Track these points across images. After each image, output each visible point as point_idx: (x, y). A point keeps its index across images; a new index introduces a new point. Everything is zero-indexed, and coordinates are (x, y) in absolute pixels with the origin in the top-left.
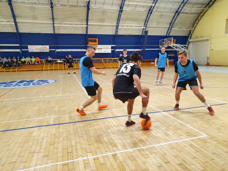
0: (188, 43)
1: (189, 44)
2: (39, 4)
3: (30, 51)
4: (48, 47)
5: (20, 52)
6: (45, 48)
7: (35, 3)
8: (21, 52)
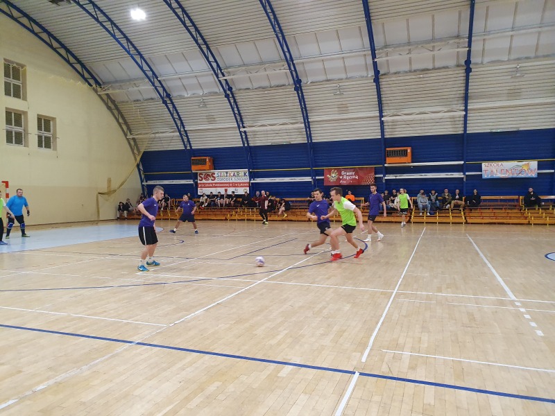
2: (537, 57)
3: (485, 176)
4: (534, 164)
5: (463, 178)
6: (526, 168)
7: (527, 58)
8: (465, 180)
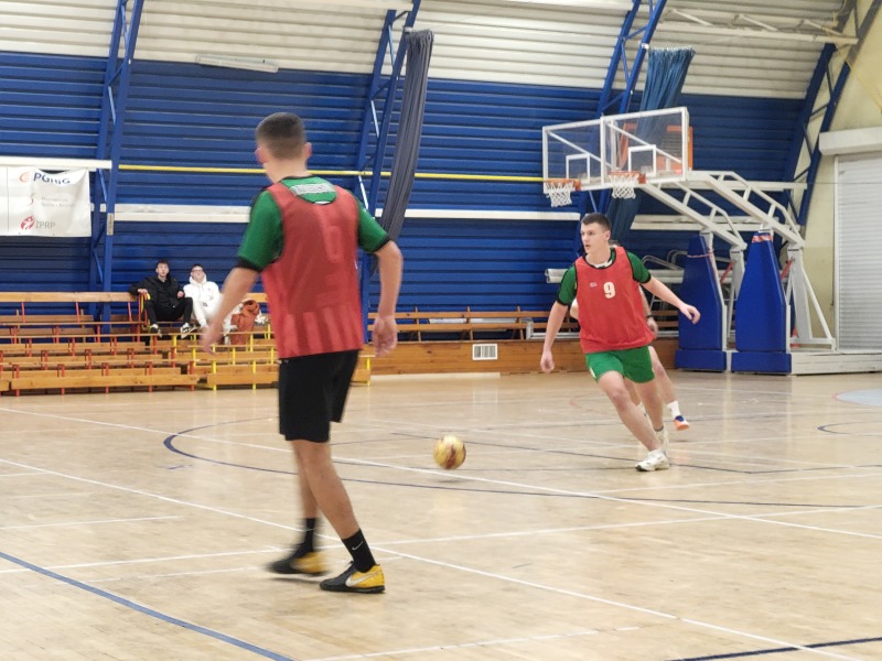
0: (804, 162)
1: (820, 178)
